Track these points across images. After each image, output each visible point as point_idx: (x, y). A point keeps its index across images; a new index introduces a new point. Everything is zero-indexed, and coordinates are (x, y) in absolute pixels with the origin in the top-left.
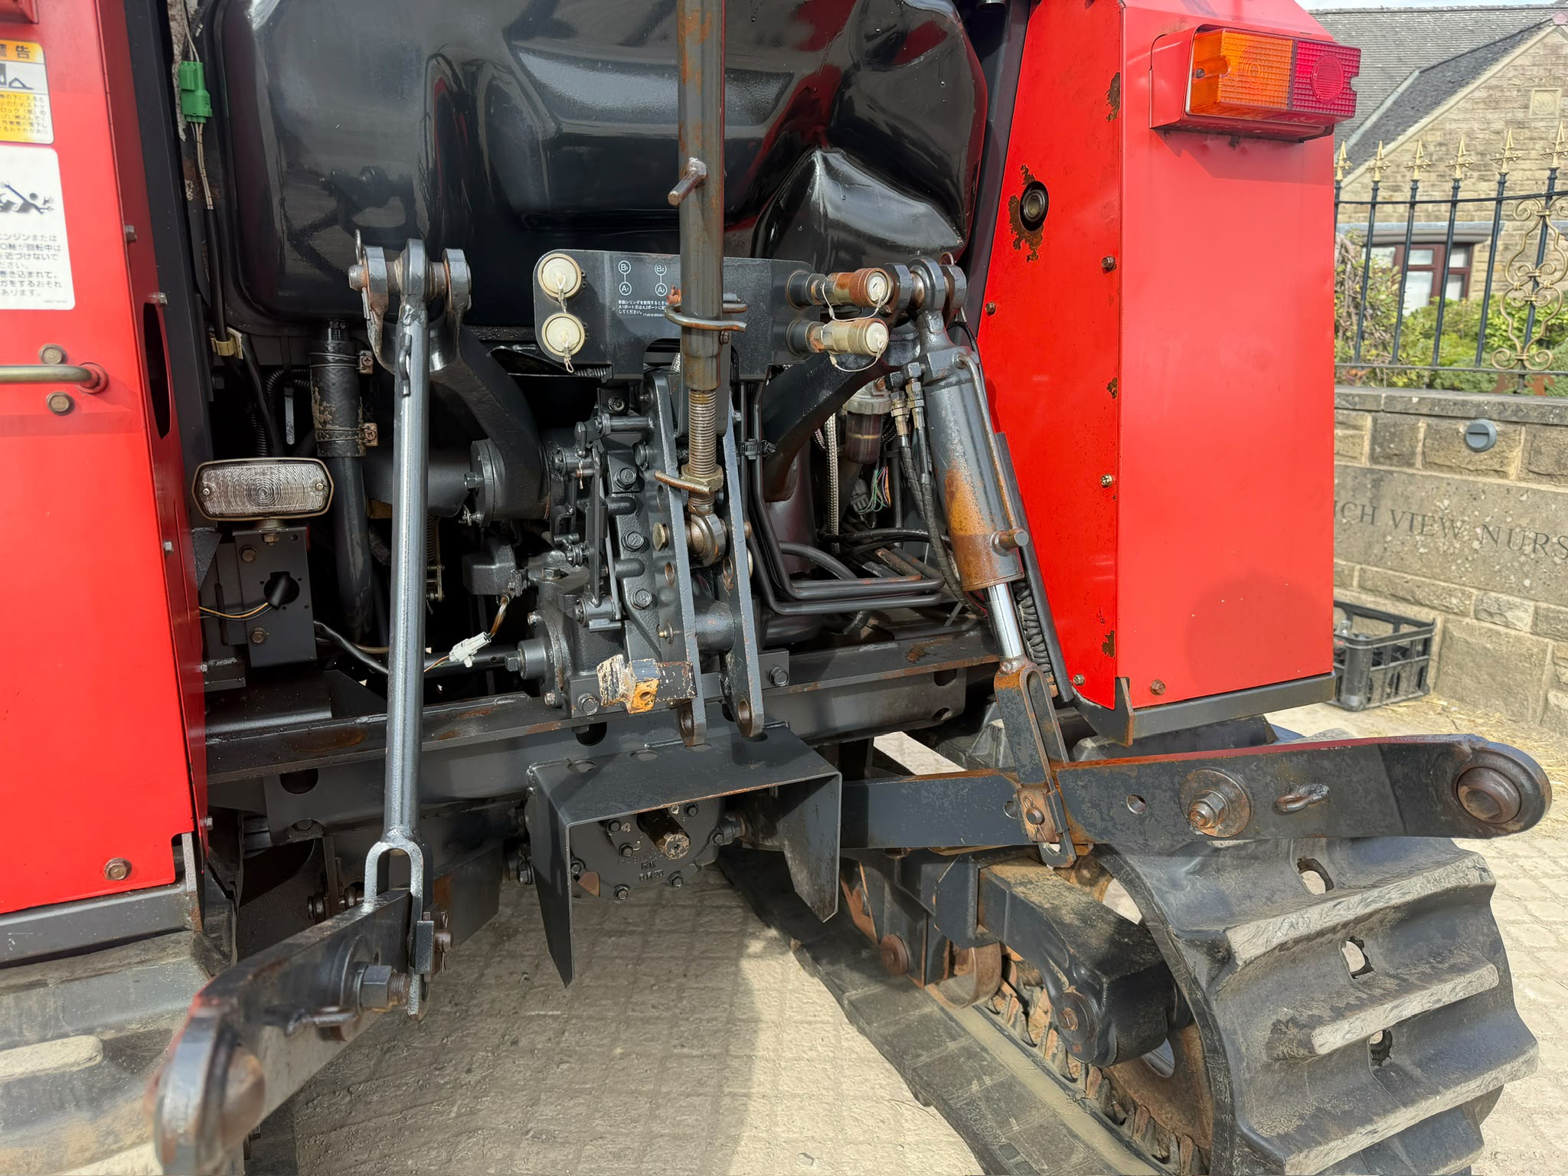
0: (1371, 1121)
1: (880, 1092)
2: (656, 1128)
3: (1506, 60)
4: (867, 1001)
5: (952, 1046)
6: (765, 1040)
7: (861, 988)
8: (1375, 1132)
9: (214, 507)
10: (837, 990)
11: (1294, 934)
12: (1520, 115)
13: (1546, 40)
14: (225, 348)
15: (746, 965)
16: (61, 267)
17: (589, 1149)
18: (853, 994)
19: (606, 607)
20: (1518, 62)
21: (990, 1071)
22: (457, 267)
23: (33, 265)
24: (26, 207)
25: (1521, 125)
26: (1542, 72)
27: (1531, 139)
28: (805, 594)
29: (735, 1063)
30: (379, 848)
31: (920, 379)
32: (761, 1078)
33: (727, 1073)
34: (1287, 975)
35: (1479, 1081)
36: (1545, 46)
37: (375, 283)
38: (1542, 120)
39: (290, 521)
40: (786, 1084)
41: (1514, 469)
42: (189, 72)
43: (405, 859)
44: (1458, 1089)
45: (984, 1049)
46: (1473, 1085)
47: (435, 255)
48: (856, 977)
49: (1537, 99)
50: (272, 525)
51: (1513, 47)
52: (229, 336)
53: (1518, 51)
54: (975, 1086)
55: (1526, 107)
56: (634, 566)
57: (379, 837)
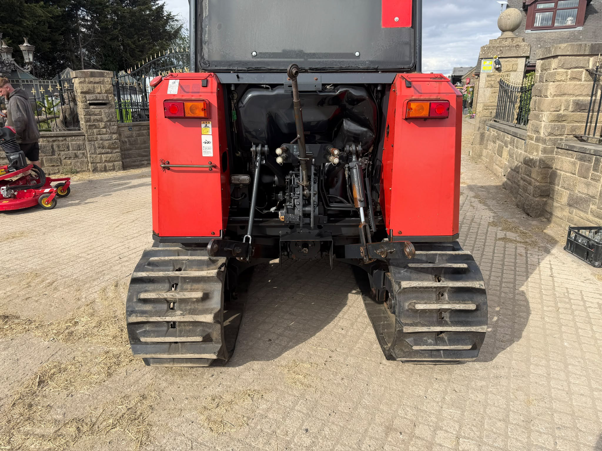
0: (429, 326)
1: (366, 323)
2: (314, 317)
4: (368, 304)
5: (382, 315)
6: (345, 309)
7: (369, 301)
8: (430, 329)
9: (233, 182)
10: (364, 300)
11: (418, 286)
14: (238, 155)
15: (350, 295)
16: (212, 151)
17: (299, 318)
18: (367, 302)
19: (291, 204)
21: (388, 321)
22: (266, 148)
23: (208, 151)
24: (208, 143)
28: (332, 205)
29: (337, 311)
30: (246, 236)
31: (348, 168)
32: (341, 314)
33: (334, 312)
34: (419, 295)
35: (464, 328)
37: (253, 151)
39: (244, 185)
40: (346, 316)
42: (234, 112)
43: (249, 238)
44: (457, 328)
45: (389, 317)
46: (462, 328)
47: (263, 146)
48: (369, 299)
50: (241, 185)
52: (238, 153)
54: (382, 323)
56: (297, 197)
57: (246, 234)
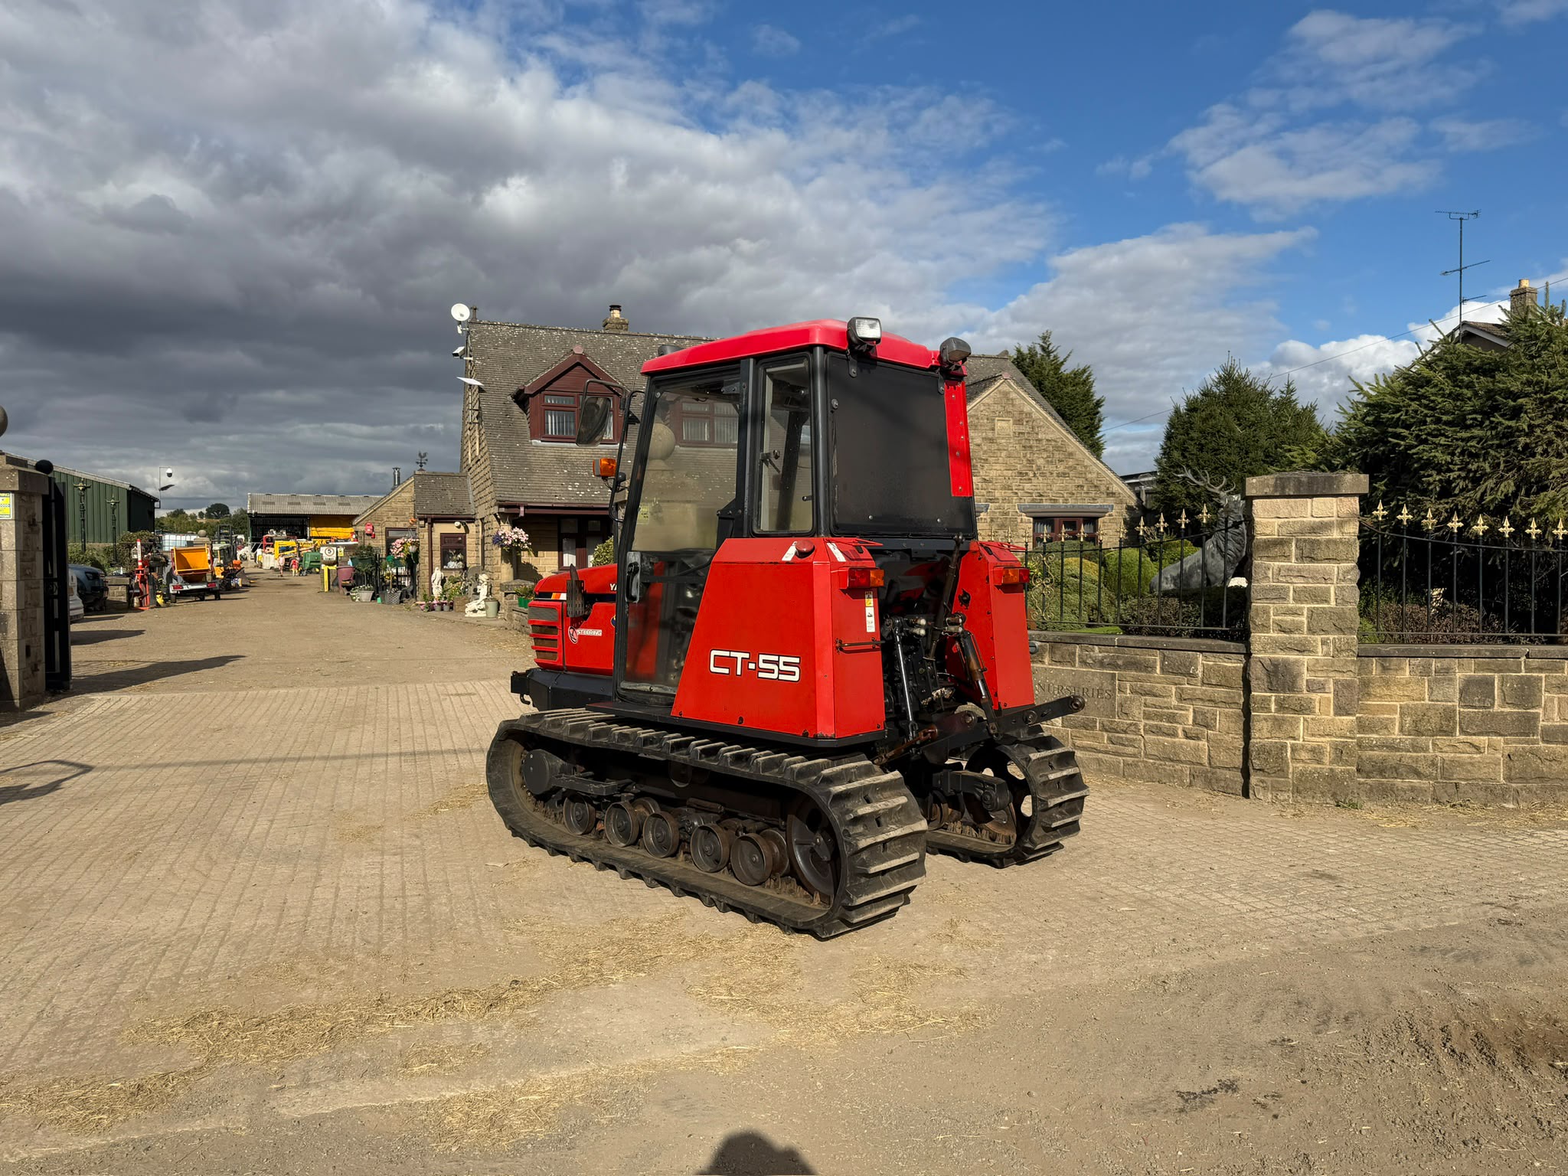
3: (978, 400)
12: (990, 435)
13: (1000, 388)
20: (986, 401)
25: (991, 440)
26: (1000, 408)
27: (998, 450)
36: (1000, 392)
38: (1003, 438)
41: (1046, 660)
49: (999, 425)
51: (981, 392)
53: (984, 395)
55: (993, 429)
